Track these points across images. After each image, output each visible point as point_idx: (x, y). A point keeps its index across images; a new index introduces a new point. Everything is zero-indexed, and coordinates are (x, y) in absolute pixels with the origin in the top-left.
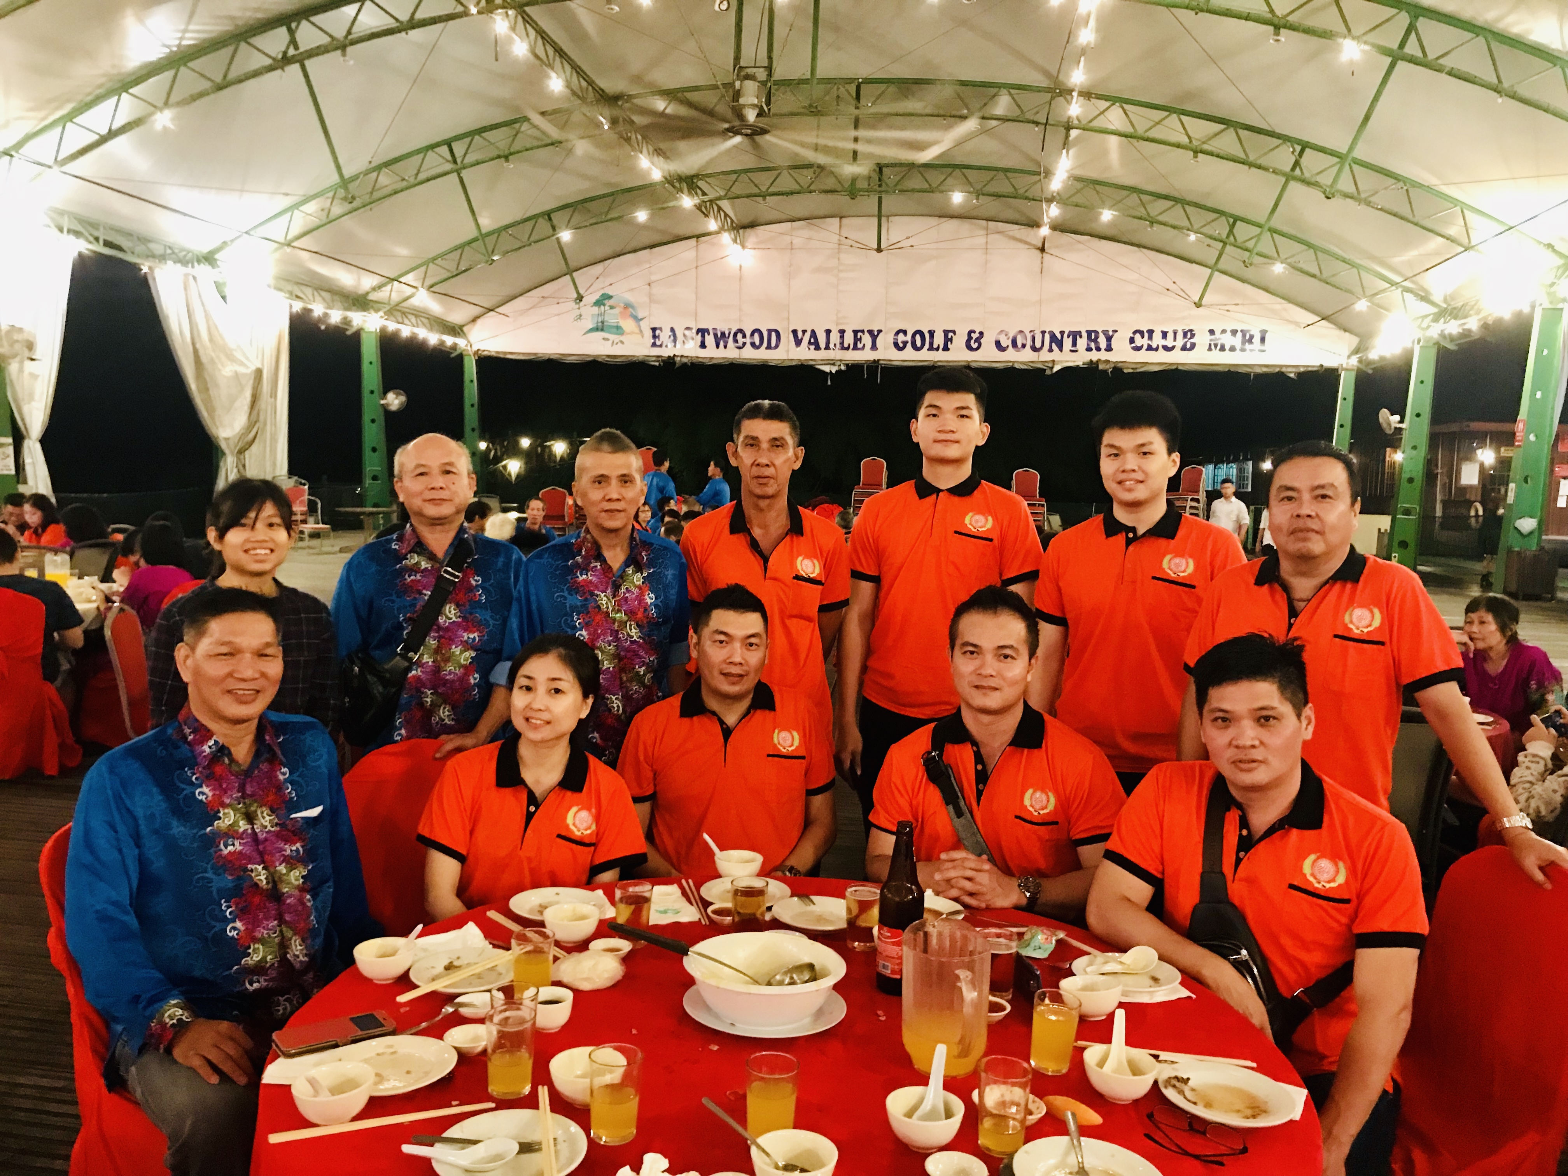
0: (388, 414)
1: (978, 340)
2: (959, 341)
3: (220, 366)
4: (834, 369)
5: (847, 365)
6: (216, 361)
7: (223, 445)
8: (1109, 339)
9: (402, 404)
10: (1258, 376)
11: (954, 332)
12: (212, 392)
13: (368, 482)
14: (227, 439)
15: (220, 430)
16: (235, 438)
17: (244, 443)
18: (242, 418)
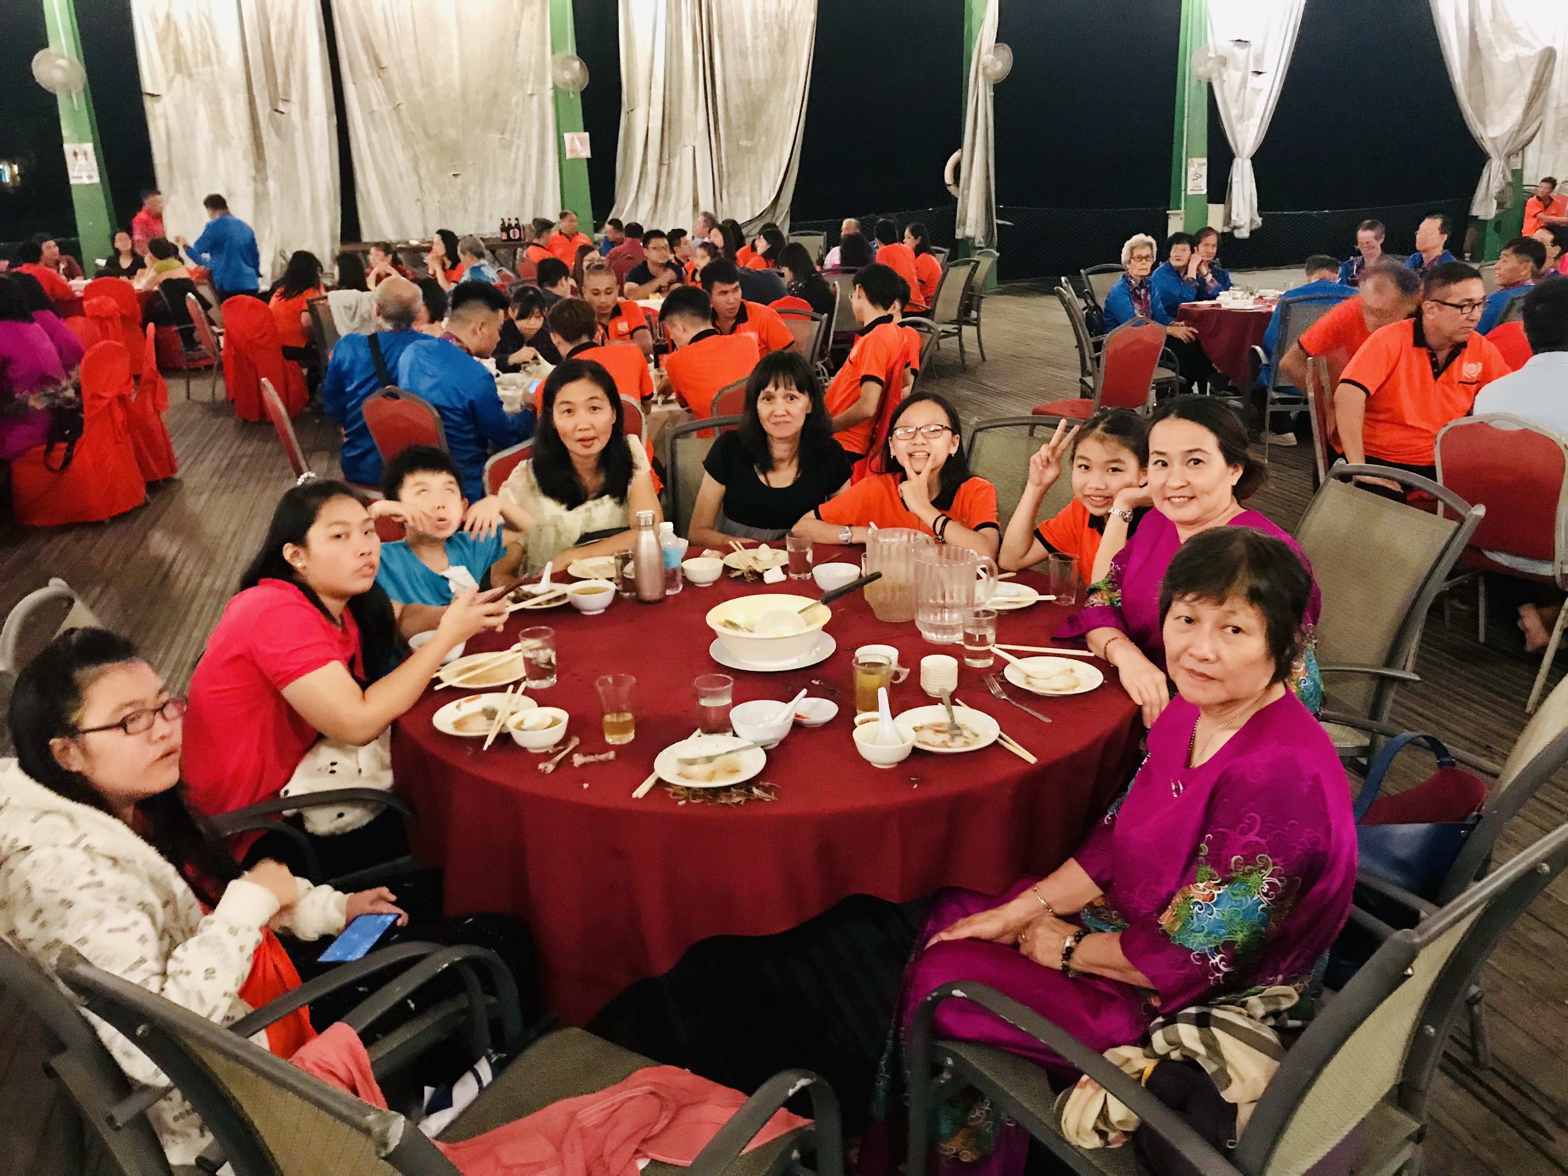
3: (1498, 51)
6: (1495, 44)
7: (1488, 147)
12: (1487, 84)
14: (1493, 139)
15: (1489, 129)
16: (1506, 139)
17: (1517, 143)
18: (1516, 113)
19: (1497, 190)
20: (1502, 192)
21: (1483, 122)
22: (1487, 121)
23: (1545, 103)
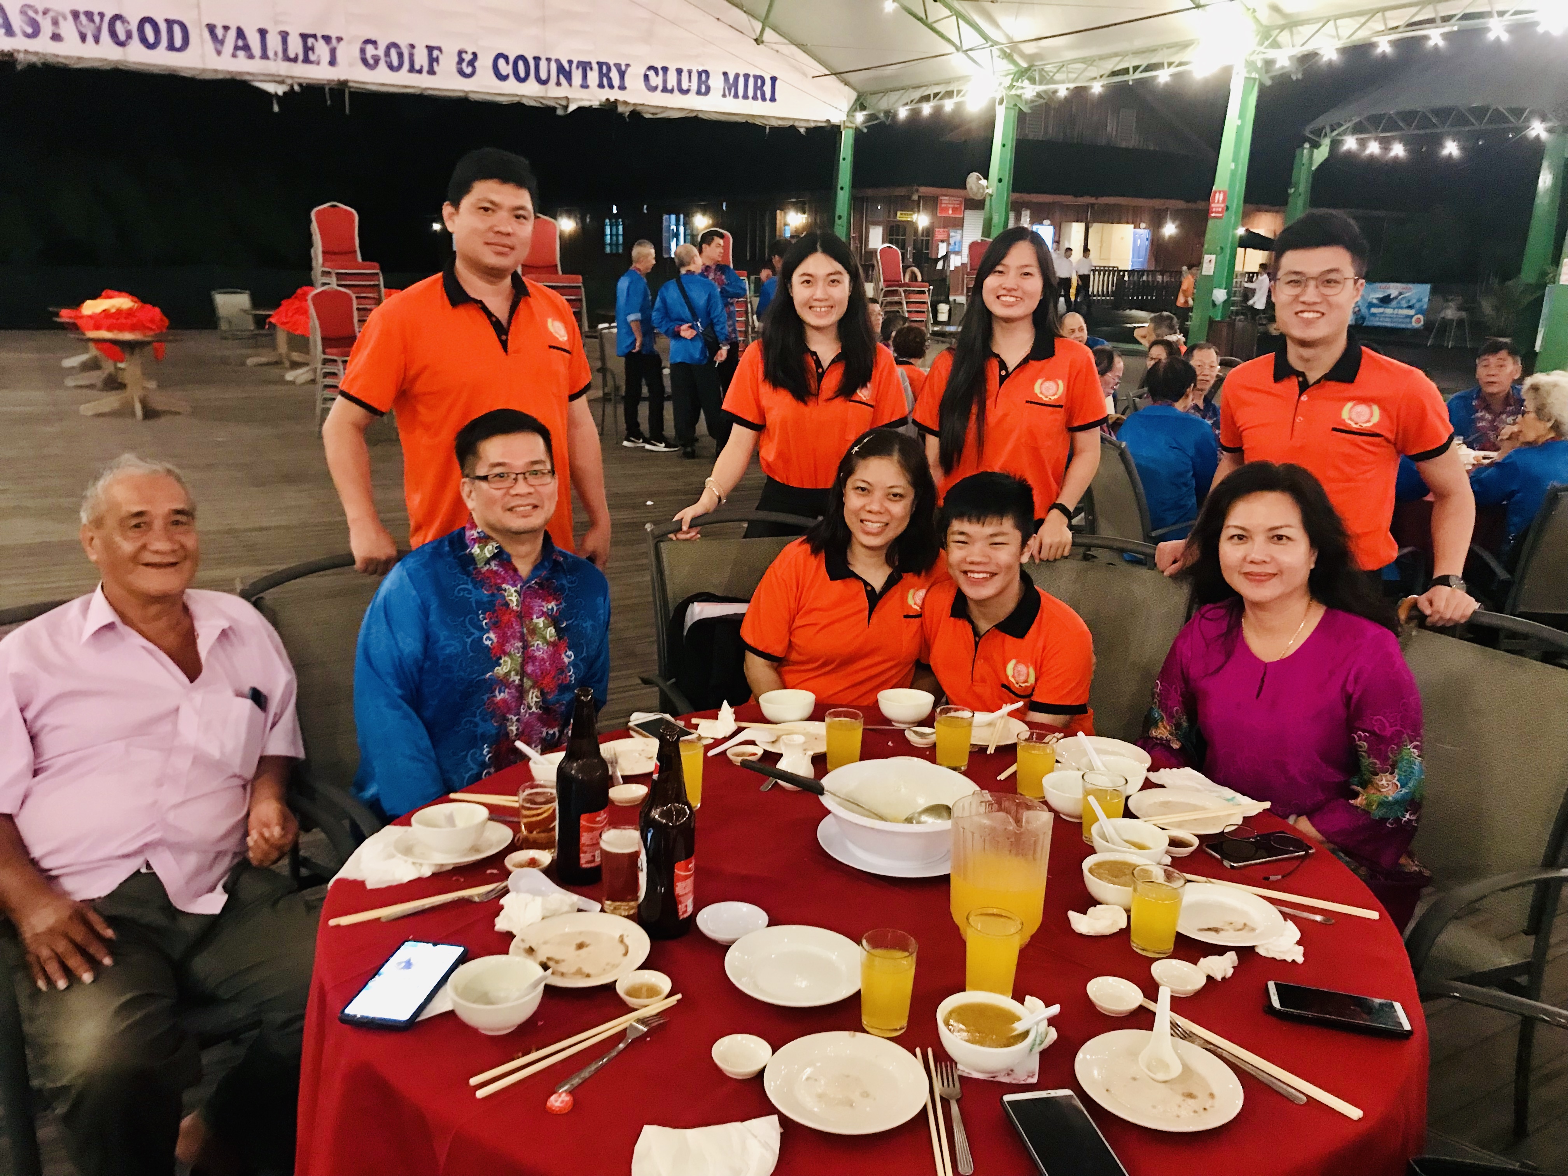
1: (471, 63)
2: (447, 63)
4: (280, 90)
5: (300, 85)
8: (622, 75)
10: (772, 128)
11: (440, 49)
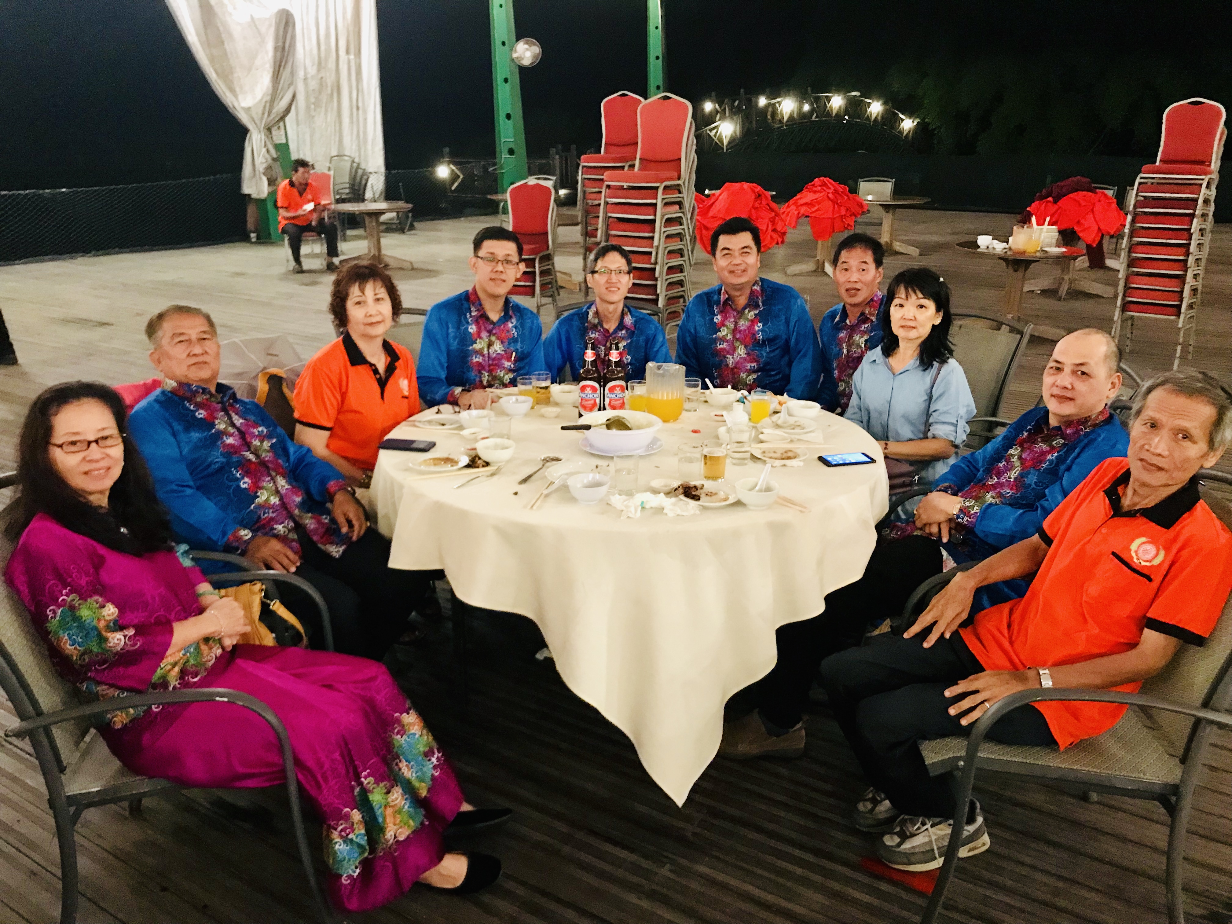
0: (522, 70)
7: (244, 118)
9: (535, 57)
13: (505, 156)
14: (248, 110)
15: (240, 97)
16: (260, 111)
17: (272, 116)
18: (265, 81)
19: (265, 166)
20: (269, 168)
21: (232, 90)
22: (238, 89)
23: (293, 74)
